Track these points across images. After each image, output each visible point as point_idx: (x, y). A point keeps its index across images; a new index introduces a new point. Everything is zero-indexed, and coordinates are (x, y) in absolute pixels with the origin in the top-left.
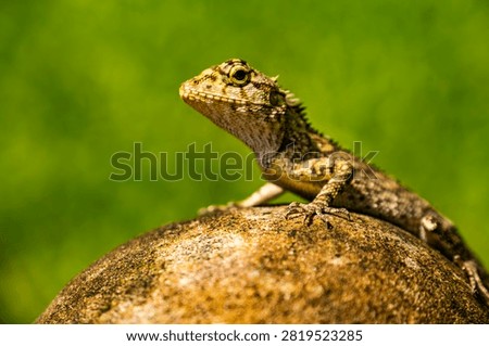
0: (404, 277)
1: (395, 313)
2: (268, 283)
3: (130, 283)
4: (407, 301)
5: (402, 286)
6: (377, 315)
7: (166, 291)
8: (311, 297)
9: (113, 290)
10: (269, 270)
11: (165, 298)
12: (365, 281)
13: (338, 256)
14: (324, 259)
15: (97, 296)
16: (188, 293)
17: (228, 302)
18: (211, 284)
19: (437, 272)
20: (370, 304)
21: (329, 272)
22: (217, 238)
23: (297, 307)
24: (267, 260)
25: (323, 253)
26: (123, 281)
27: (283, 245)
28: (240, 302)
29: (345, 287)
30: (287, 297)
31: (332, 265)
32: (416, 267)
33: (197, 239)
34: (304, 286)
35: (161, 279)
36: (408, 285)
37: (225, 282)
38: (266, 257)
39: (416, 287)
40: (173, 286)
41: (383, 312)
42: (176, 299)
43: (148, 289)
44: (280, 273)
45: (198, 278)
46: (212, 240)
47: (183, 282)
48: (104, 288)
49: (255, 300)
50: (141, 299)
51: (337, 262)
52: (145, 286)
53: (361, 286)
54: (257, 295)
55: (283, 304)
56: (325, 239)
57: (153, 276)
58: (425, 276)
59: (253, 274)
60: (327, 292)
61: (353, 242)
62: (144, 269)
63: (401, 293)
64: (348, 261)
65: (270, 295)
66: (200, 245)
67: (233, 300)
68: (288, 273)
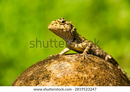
0: (110, 71)
1: (111, 80)
2: (81, 75)
3: (42, 76)
4: (113, 77)
5: (111, 74)
6: (107, 81)
7: (54, 78)
8: (92, 78)
9: (38, 78)
10: (80, 71)
11: (55, 80)
12: (103, 73)
13: (95, 67)
14: (92, 68)
15: (34, 80)
16: (60, 78)
17: (72, 80)
18: (66, 76)
19: (116, 69)
20: (105, 78)
21: (94, 71)
22: (62, 64)
23: (89, 80)
24: (78, 69)
25: (91, 66)
26: (40, 76)
27: (81, 65)
28: (75, 80)
29: (99, 75)
30: (86, 78)
31: (94, 69)
32: (112, 68)
33: (57, 64)
34: (90, 75)
35: (51, 75)
36: (112, 73)
37: (69, 75)
38: (78, 68)
39: (114, 73)
40: (56, 77)
41: (109, 80)
42: (58, 80)
43: (48, 78)
44: (82, 72)
45: (62, 74)
46: (61, 64)
47: (58, 76)
48: (35, 78)
49: (79, 79)
50: (48, 81)
51: (95, 68)
52: (47, 77)
53: (102, 74)
54: (79, 78)
55: (86, 80)
56: (90, 63)
57: (49, 74)
58: (114, 70)
59: (76, 73)
60: (95, 76)
61: (97, 63)
62: (45, 73)
63: (111, 75)
64: (97, 68)
65: (82, 78)
66: (58, 66)
67: (73, 80)
68: (84, 72)
